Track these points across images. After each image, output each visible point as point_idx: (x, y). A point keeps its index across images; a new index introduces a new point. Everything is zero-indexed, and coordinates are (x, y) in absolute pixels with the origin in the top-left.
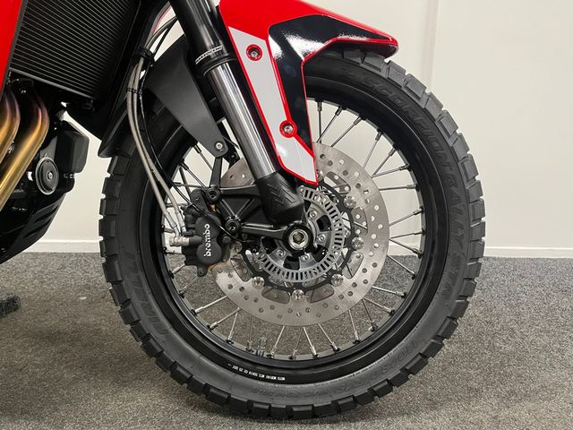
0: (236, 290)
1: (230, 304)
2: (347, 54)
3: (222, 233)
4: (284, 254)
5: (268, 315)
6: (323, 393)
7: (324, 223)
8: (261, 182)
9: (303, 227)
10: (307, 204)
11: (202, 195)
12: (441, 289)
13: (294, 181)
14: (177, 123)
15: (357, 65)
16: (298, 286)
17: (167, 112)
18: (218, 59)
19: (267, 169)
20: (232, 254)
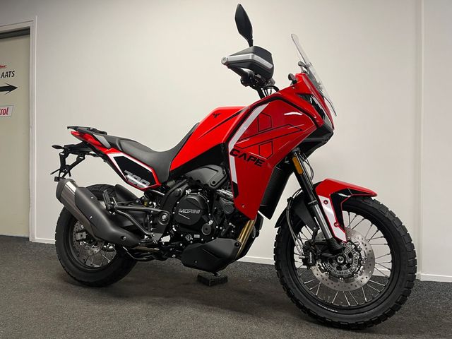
0: (319, 276)
1: (317, 281)
2: (358, 199)
3: (315, 256)
4: (337, 265)
5: (331, 286)
6: (352, 319)
7: (350, 255)
8: (328, 240)
9: (342, 256)
10: (344, 248)
11: (308, 243)
12: (398, 283)
13: (339, 241)
14: (300, 219)
15: (361, 202)
16: (342, 277)
17: (297, 216)
18: (315, 204)
19: (330, 236)
20: (318, 263)
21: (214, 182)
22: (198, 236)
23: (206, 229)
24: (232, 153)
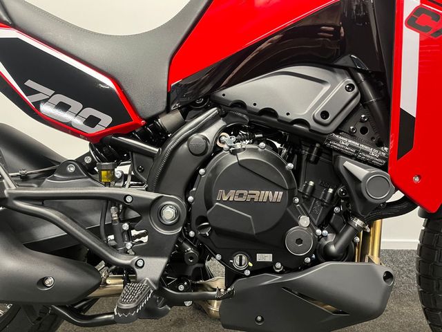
21: (325, 114)
22: (268, 258)
23: (299, 241)
24: (412, 23)
